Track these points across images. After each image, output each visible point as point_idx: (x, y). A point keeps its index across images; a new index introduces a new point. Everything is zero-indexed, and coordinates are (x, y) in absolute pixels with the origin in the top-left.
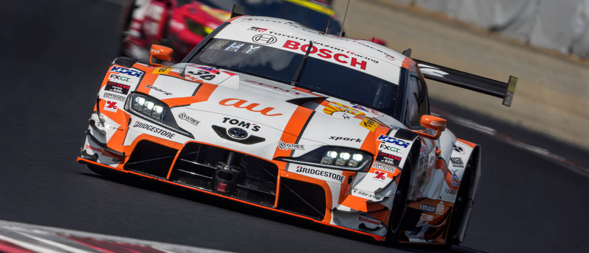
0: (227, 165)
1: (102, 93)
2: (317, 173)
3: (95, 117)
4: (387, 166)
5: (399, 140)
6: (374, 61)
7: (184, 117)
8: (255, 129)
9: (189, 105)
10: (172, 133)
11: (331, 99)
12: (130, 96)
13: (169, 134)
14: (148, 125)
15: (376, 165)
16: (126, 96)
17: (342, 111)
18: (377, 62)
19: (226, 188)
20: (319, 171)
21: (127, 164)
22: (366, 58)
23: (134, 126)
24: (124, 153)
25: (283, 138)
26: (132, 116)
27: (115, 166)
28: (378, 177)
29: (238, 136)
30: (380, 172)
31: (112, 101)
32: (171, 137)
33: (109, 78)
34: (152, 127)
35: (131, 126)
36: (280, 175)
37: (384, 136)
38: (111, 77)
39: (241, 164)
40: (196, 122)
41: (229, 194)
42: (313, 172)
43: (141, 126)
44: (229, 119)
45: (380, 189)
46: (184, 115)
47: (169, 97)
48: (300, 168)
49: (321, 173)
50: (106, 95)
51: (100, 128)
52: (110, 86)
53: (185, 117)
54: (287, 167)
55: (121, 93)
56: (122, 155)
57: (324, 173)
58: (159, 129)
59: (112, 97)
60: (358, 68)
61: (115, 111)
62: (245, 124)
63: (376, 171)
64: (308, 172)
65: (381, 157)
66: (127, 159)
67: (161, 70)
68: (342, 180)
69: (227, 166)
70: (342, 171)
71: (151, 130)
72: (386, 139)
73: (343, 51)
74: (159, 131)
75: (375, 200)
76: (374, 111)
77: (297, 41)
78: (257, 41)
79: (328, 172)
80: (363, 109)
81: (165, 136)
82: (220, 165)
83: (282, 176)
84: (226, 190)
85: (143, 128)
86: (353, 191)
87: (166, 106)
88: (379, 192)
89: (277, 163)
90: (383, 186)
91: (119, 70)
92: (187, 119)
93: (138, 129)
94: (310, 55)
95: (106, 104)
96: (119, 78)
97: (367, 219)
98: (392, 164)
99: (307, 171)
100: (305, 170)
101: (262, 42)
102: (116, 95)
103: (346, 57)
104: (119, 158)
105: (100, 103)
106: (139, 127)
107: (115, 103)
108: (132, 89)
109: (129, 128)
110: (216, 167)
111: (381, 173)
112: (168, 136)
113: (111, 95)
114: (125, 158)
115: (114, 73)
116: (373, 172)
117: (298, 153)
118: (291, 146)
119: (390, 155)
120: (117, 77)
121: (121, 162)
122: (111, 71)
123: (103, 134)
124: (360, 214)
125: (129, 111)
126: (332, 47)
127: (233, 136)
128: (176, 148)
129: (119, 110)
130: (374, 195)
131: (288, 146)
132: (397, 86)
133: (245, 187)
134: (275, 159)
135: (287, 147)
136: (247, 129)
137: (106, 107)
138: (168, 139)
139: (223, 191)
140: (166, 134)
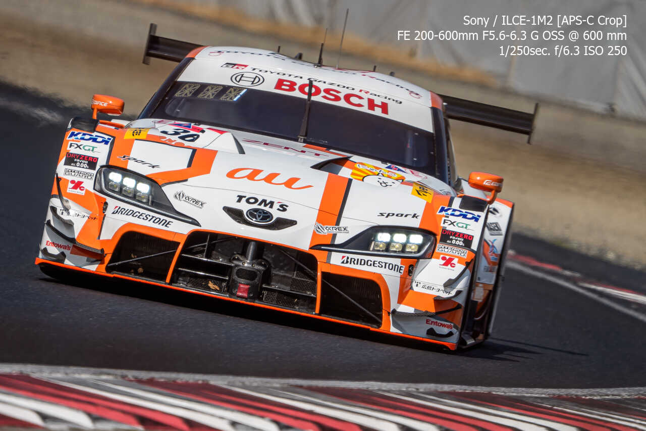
0: (247, 259)
1: (61, 169)
2: (369, 264)
3: (55, 202)
4: (455, 248)
5: (466, 212)
6: (397, 101)
7: (182, 198)
8: (282, 209)
9: (186, 180)
10: (168, 219)
11: (355, 158)
12: (99, 172)
13: (164, 221)
14: (133, 211)
15: (441, 248)
16: (94, 172)
17: (375, 175)
18: (401, 103)
19: (249, 291)
20: (371, 261)
21: (109, 265)
22: (386, 98)
23: (113, 213)
24: (102, 250)
25: (319, 220)
26: (108, 200)
27: (93, 268)
28: (446, 264)
29: (261, 220)
30: (448, 257)
31: (77, 179)
32: (168, 225)
33: (68, 148)
34: (139, 213)
35: (109, 212)
36: (321, 270)
37: (446, 208)
38: (70, 147)
39: (264, 257)
40: (200, 203)
41: (253, 299)
42: (363, 263)
43: (124, 212)
44: (245, 197)
45: (450, 280)
46: (181, 195)
47: (156, 170)
48: (345, 258)
49: (374, 264)
50: (67, 171)
51: (65, 217)
52: (71, 159)
53: (184, 198)
54: (329, 257)
55: (86, 168)
56: (100, 252)
57: (377, 263)
58: (150, 216)
59: (76, 174)
60: (378, 112)
61: (83, 193)
62: (267, 202)
63: (442, 256)
64: (357, 264)
65: (446, 236)
66: (107, 259)
67: (135, 134)
68: (401, 271)
69: (248, 261)
70: (400, 260)
71: (138, 217)
72: (450, 212)
73: (353, 89)
74: (149, 218)
75: (445, 295)
76: (414, 171)
77: (292, 79)
78: (239, 82)
79: (383, 262)
80: (399, 170)
81: (159, 224)
82: (238, 260)
83: (323, 271)
84: (249, 293)
85: (127, 214)
86: (414, 285)
87: (154, 184)
88: (450, 284)
89: (315, 253)
90: (454, 277)
91: (79, 136)
92: (187, 200)
93: (118, 216)
94: (313, 98)
95: (70, 183)
96: (81, 147)
97: (436, 322)
98: (462, 246)
99: (356, 262)
100: (352, 261)
101: (246, 84)
102: (82, 172)
103: (360, 98)
104: (97, 257)
105: (61, 183)
106: (121, 214)
107: (81, 183)
108: (102, 161)
109: (105, 215)
110: (233, 263)
111: (450, 258)
112: (163, 225)
113: (74, 172)
114: (105, 257)
115: (73, 140)
116: (438, 258)
117: (341, 239)
118: (331, 229)
119: (458, 234)
120: (79, 146)
121: (100, 262)
122: (68, 139)
123: (69, 225)
124: (427, 314)
125: (101, 192)
126: (338, 86)
127: (254, 221)
128: (176, 239)
129: (87, 191)
130: (443, 288)
131: (327, 229)
132: (432, 134)
133: (273, 287)
134: (311, 248)
135: (326, 231)
136: (270, 209)
137: (70, 188)
138: (164, 228)
139: (245, 295)
140: (160, 222)
